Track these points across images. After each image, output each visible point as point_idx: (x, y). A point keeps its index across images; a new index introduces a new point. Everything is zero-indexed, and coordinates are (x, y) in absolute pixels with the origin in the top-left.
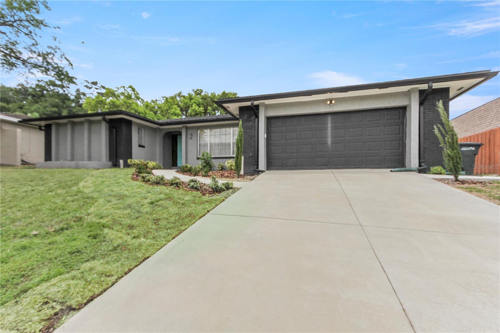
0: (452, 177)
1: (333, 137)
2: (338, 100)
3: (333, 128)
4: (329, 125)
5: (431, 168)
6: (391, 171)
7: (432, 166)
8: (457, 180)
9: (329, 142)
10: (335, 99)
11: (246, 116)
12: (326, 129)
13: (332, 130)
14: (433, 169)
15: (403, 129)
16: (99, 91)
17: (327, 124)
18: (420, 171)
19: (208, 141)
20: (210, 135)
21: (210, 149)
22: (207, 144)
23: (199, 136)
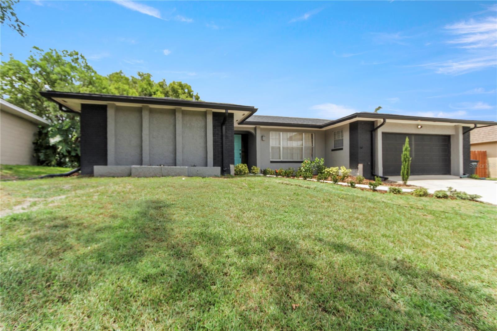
11: (364, 129)
15: (448, 149)
19: (280, 144)
20: (283, 139)
21: (283, 153)
22: (280, 147)
23: (272, 139)
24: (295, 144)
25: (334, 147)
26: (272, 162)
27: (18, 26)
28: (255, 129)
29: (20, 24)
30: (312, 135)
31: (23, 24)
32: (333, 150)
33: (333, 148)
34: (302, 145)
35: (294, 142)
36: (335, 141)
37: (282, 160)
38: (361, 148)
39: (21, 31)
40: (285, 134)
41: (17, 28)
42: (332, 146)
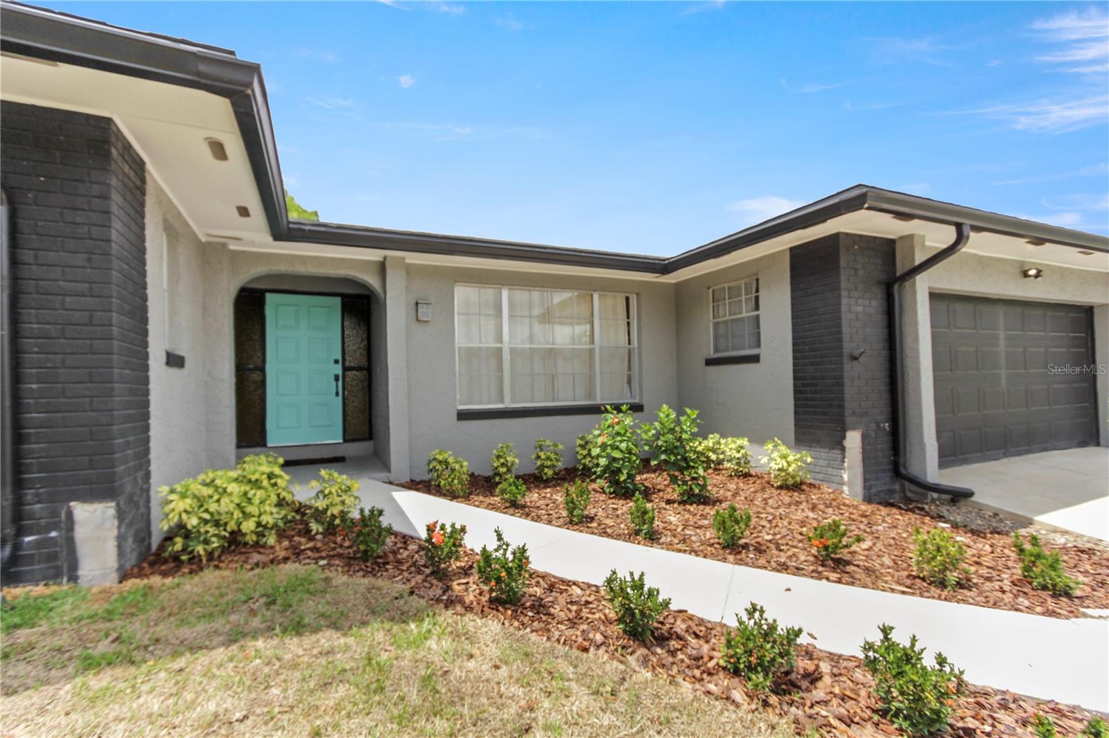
19: (499, 338)
20: (510, 316)
21: (513, 376)
22: (500, 350)
23: (459, 314)
24: (564, 335)
25: (716, 350)
26: (463, 416)
28: (382, 268)
30: (627, 299)
32: (710, 362)
33: (712, 354)
34: (592, 341)
35: (558, 328)
36: (716, 325)
37: (508, 404)
38: (855, 358)
40: (522, 295)
42: (705, 343)
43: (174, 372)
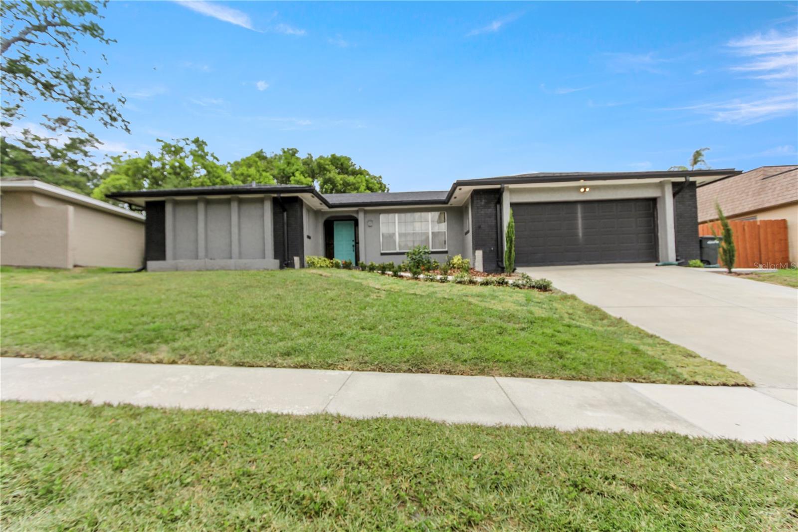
0: (726, 270)
1: (585, 228)
2: (593, 188)
3: (584, 218)
4: (579, 215)
5: (689, 262)
6: (657, 265)
7: (690, 260)
8: (730, 272)
9: (580, 234)
10: (589, 186)
11: (484, 201)
12: (576, 219)
13: (583, 220)
14: (692, 262)
15: (654, 221)
16: (74, 136)
17: (577, 213)
18: (679, 265)
19: (395, 230)
20: (399, 222)
21: (400, 242)
22: (395, 234)
23: (382, 223)
27: (125, 125)
28: (357, 212)
29: (126, 124)
30: (444, 214)
31: (129, 123)
32: (466, 234)
34: (428, 229)
37: (398, 250)
39: (128, 130)
41: (124, 127)
42: (465, 227)
43: (308, 240)
